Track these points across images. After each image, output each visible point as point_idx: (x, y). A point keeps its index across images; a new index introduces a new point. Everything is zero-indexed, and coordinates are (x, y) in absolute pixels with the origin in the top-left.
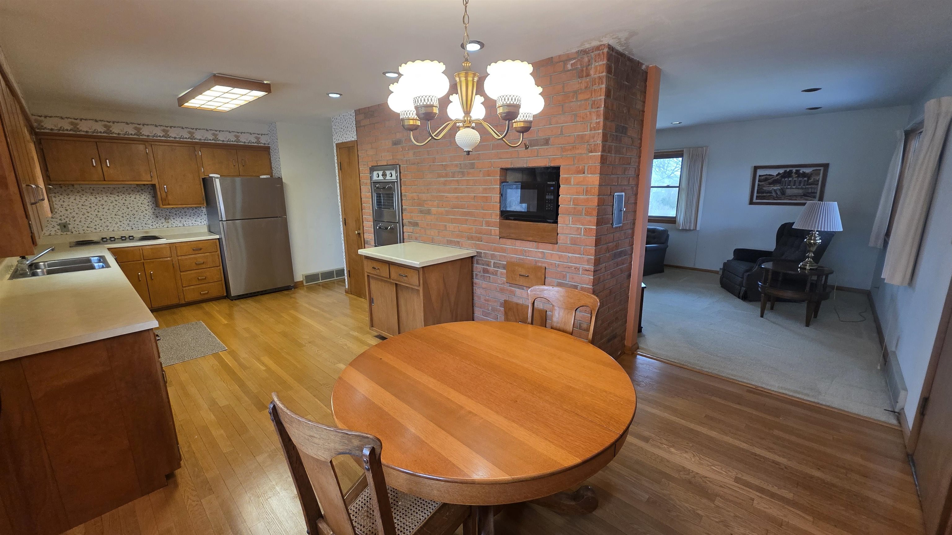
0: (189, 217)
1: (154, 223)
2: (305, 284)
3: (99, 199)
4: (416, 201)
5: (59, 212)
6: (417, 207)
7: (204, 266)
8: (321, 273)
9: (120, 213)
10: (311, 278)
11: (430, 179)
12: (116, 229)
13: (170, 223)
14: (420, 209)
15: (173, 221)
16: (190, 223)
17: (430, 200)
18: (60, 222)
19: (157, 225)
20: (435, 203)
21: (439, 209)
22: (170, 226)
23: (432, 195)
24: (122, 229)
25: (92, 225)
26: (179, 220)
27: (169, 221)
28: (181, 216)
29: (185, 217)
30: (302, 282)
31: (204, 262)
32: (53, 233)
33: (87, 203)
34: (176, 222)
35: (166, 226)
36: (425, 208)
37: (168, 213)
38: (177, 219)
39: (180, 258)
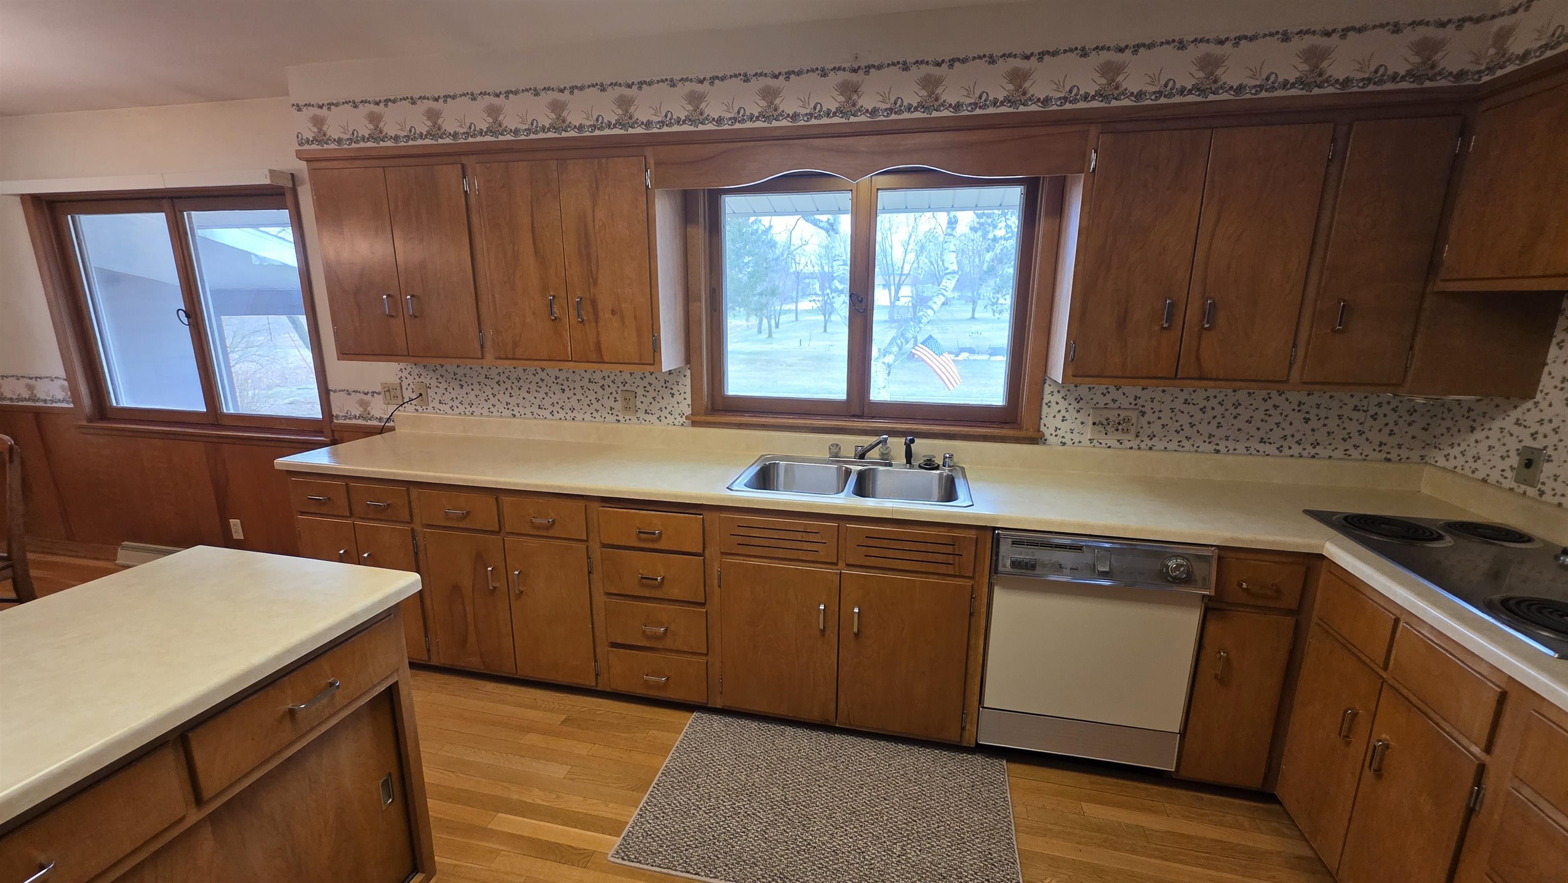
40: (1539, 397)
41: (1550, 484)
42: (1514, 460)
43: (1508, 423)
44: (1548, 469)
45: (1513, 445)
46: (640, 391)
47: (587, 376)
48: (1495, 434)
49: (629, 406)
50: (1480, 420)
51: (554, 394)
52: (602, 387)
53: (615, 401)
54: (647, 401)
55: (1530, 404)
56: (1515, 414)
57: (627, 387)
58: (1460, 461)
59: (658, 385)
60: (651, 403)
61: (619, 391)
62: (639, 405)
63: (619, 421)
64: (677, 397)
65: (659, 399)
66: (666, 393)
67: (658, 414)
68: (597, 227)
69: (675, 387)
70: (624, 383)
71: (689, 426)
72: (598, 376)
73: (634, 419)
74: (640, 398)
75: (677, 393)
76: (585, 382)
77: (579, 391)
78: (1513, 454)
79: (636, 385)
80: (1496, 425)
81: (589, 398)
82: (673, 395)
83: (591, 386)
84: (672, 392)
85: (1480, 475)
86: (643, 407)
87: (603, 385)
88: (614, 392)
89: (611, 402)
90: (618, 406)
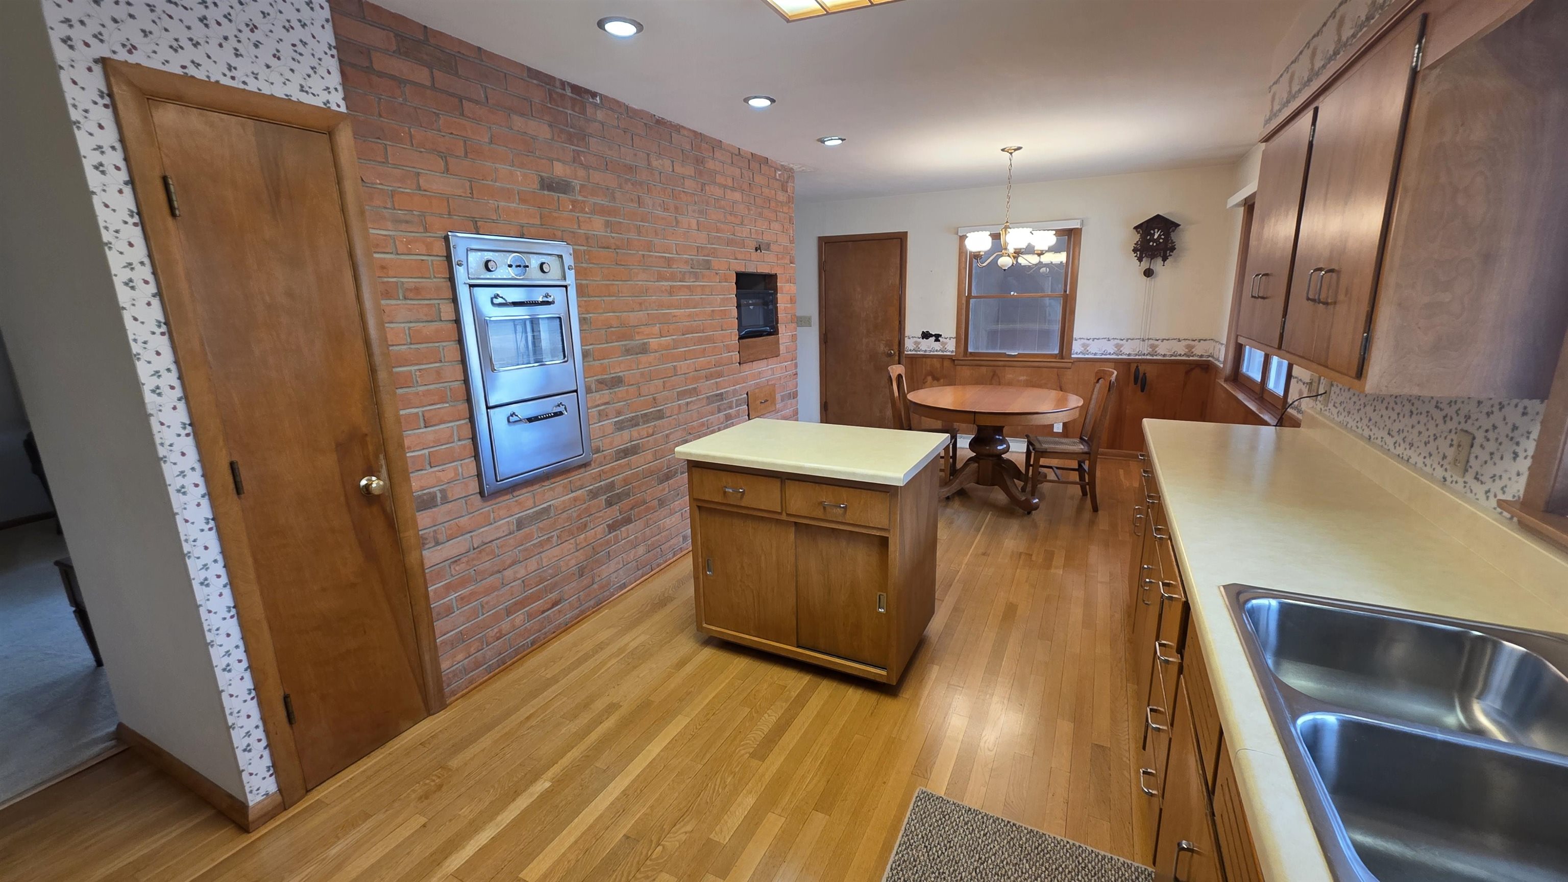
6: (619, 343)
20: (656, 330)
21: (663, 339)
36: (637, 342)
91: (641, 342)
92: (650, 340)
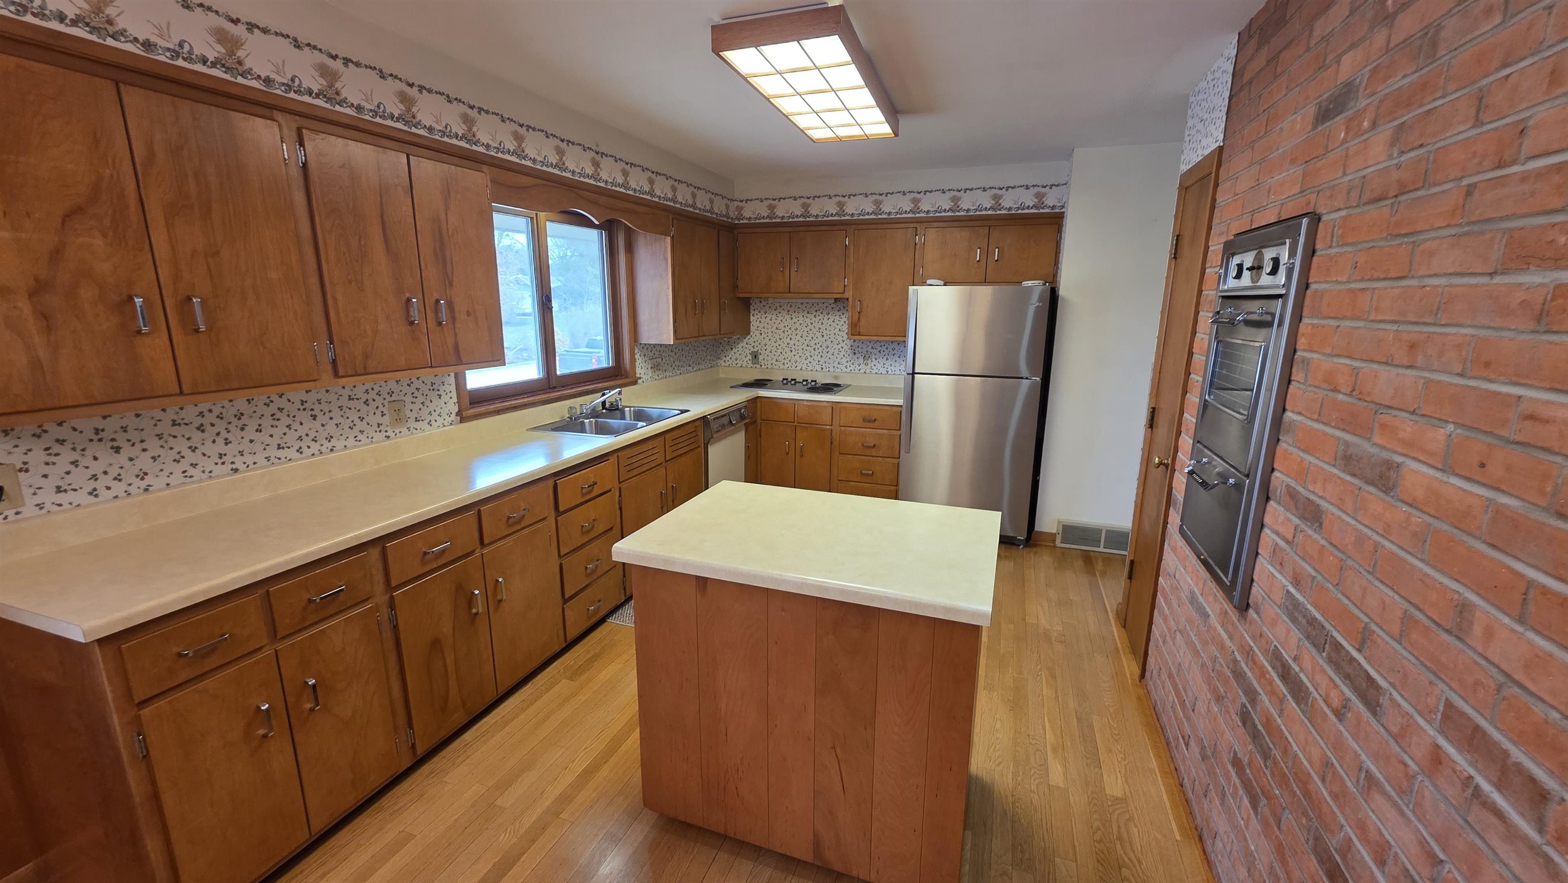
0: (898, 359)
1: (850, 363)
2: (1058, 543)
3: (795, 320)
4: (1341, 397)
5: (754, 336)
6: (1338, 433)
7: (874, 452)
8: (1106, 531)
9: (813, 342)
10: (1072, 532)
11: (1442, 281)
12: (804, 367)
13: (869, 366)
14: (1347, 444)
15: (875, 362)
16: (897, 369)
17: (1413, 413)
18: (753, 350)
19: (853, 367)
20: (1439, 436)
21: (1454, 480)
22: (868, 371)
23: (1428, 382)
24: (809, 369)
25: (781, 358)
26: (882, 361)
27: (869, 361)
28: (887, 356)
29: (892, 357)
30: (1053, 536)
31: (874, 445)
32: (745, 364)
33: (781, 326)
34: (878, 365)
35: (862, 371)
36: (1374, 450)
37: (869, 349)
38: (880, 360)
39: (843, 428)
40: (751, 334)
41: (762, 361)
42: (750, 357)
43: (744, 344)
44: (761, 357)
45: (748, 352)
46: (408, 399)
47: (346, 393)
48: (740, 349)
49: (399, 419)
50: (734, 345)
51: (301, 424)
52: (366, 402)
53: (382, 416)
54: (415, 407)
55: (749, 336)
56: (745, 341)
57: (394, 397)
58: (730, 362)
59: (425, 389)
60: (420, 409)
61: (386, 402)
62: (408, 414)
63: (388, 437)
64: (445, 398)
65: (427, 403)
66: (433, 395)
67: (429, 418)
68: (450, 231)
69: (442, 388)
70: (391, 393)
71: (457, 424)
72: (359, 391)
73: (404, 430)
74: (409, 406)
75: (443, 394)
76: (344, 401)
77: (336, 413)
78: (748, 355)
79: (403, 393)
80: (740, 346)
81: (351, 419)
82: (440, 396)
83: (351, 404)
84: (439, 393)
85: (739, 365)
86: (413, 415)
87: (367, 400)
88: (381, 406)
89: (378, 418)
90: (386, 420)
91: (1385, 455)
92: (1414, 465)
